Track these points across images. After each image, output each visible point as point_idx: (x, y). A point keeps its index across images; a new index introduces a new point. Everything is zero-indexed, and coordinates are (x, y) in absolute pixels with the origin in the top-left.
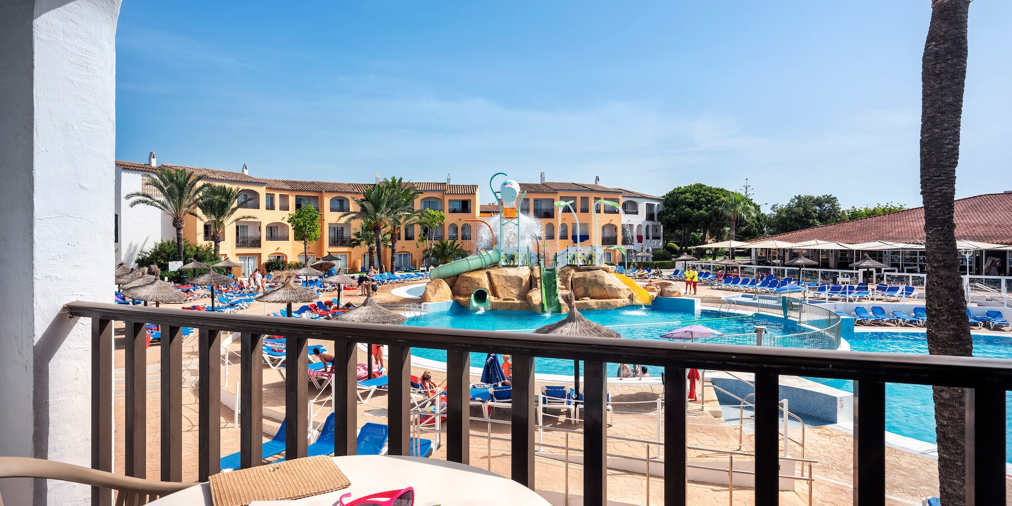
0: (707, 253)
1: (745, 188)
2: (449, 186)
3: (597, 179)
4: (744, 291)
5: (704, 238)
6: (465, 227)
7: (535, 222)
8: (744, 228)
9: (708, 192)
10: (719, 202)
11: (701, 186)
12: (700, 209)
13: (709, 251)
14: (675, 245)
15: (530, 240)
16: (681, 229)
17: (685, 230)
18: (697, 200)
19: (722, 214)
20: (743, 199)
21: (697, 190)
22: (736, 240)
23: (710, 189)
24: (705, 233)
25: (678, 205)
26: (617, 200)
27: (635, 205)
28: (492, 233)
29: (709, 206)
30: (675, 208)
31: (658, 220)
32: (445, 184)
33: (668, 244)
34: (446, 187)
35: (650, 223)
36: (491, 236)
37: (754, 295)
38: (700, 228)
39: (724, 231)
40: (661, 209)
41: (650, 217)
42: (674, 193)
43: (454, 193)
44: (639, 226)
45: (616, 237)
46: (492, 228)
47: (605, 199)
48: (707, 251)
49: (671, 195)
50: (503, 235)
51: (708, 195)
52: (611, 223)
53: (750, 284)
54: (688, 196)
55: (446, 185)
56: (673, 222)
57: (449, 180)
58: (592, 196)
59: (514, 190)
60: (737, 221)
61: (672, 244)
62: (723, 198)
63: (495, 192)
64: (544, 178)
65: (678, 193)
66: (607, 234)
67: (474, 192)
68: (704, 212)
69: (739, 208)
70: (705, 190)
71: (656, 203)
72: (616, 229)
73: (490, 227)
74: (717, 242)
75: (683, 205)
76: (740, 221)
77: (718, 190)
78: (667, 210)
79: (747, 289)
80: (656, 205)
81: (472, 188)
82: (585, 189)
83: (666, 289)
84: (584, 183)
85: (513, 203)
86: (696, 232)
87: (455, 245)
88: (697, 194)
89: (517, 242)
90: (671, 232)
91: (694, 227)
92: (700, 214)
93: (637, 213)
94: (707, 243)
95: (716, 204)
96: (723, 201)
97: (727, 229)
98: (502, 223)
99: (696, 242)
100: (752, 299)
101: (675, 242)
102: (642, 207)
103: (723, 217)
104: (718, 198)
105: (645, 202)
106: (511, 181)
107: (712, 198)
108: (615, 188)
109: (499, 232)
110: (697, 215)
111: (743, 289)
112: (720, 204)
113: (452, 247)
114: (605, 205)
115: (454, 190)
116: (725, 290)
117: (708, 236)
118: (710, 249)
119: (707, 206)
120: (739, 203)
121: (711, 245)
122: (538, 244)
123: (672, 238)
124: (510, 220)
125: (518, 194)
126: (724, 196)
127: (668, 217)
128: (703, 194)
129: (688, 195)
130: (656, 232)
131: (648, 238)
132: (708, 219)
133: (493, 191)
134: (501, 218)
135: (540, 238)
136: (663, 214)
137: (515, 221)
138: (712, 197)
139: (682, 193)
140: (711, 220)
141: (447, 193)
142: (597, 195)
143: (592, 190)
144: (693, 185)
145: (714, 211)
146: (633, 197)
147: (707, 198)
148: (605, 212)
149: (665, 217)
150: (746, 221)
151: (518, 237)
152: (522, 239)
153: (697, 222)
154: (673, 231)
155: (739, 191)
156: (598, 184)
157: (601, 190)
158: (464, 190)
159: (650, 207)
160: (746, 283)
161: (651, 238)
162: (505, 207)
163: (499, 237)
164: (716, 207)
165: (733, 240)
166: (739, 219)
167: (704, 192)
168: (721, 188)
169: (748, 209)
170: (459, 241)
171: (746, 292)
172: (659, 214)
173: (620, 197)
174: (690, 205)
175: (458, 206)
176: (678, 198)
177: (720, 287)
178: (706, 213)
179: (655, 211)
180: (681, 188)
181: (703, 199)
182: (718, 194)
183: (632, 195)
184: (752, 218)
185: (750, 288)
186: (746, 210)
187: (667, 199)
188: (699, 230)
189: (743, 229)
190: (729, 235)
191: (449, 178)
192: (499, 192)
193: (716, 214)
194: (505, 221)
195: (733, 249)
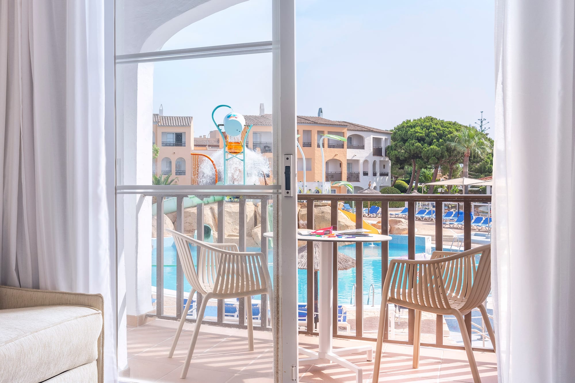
0: (439, 191)
1: (480, 122)
2: (161, 118)
3: (321, 111)
4: (478, 230)
5: (435, 175)
6: (181, 161)
7: (262, 157)
8: (478, 164)
9: (439, 126)
10: (451, 137)
11: (432, 119)
12: (430, 144)
13: (441, 189)
14: (404, 182)
15: (257, 178)
16: (410, 165)
17: (415, 165)
18: (428, 135)
19: (455, 150)
20: (477, 134)
21: (428, 124)
22: (469, 177)
23: (442, 123)
24: (436, 168)
25: (407, 140)
26: (342, 134)
27: (361, 139)
28: (215, 168)
29: (441, 140)
30: (404, 143)
31: (386, 156)
32: (157, 115)
33: (397, 181)
34: (159, 118)
35: (378, 159)
36: (214, 172)
37: (487, 233)
38: (430, 164)
39: (457, 168)
40: (389, 144)
41: (377, 152)
42: (403, 127)
43: (167, 125)
44: (366, 162)
45: (341, 173)
46: (215, 163)
47: (329, 133)
48: (439, 189)
49: (399, 129)
50: (227, 171)
51: (439, 129)
52: (335, 158)
53: (482, 223)
54: (419, 131)
55: (159, 117)
56: (402, 158)
57: (161, 111)
58: (314, 130)
59: (238, 123)
60: (470, 157)
61: (401, 181)
62: (456, 133)
63: (218, 124)
64: (264, 109)
65: (407, 126)
66: (331, 170)
67: (188, 124)
68: (435, 147)
69: (473, 143)
70: (436, 124)
71: (383, 137)
72: (341, 165)
73: (212, 162)
74: (450, 179)
75: (412, 140)
76: (474, 157)
77: (450, 124)
78: (396, 145)
79: (480, 228)
80: (384, 139)
81: (186, 120)
82: (307, 121)
83: (395, 226)
84: (306, 115)
85: (238, 136)
86: (426, 168)
87: (169, 180)
88: (428, 128)
89: (243, 179)
90: (400, 169)
91: (425, 163)
92: (432, 149)
93: (363, 147)
94: (439, 180)
95: (448, 140)
96: (456, 136)
97: (461, 166)
98: (226, 158)
99: (426, 179)
100: (485, 238)
101: (403, 179)
102: (369, 141)
103: (456, 152)
104: (451, 133)
105: (372, 136)
106: (235, 114)
107: (444, 133)
108: (340, 120)
109: (223, 167)
110: (428, 150)
111: (476, 228)
112: (452, 140)
113: (166, 182)
114: (329, 139)
115: (167, 122)
116: (457, 228)
117: (439, 173)
118: (442, 186)
119: (438, 141)
120: (473, 138)
121: (444, 182)
122: (266, 182)
123: (401, 175)
124: (235, 155)
125: (243, 127)
126: (457, 130)
127: (396, 152)
128: (434, 128)
129: (418, 129)
130: (384, 168)
131: (375, 174)
132: (440, 155)
133: (216, 124)
134: (225, 152)
135: (268, 176)
136: (392, 149)
137: (240, 156)
138: (444, 131)
139: (411, 127)
140: (442, 156)
141: (160, 125)
142: (321, 129)
143: (315, 123)
144: (423, 118)
145: (446, 146)
146: (359, 131)
147: (438, 132)
148: (329, 146)
149: (394, 153)
150: (480, 158)
151: (244, 174)
152: (248, 176)
153: (428, 158)
154: (403, 168)
155: (473, 125)
156: (321, 117)
157: (324, 123)
158: (178, 122)
159: (377, 141)
160: (479, 222)
161: (378, 174)
162: (229, 141)
163: (222, 173)
164: (448, 142)
165: (466, 177)
166: (473, 155)
167: (435, 126)
168: (453, 121)
169: (482, 144)
170: (173, 176)
171: (479, 230)
172: (387, 149)
173: (345, 130)
174: (421, 140)
175: (172, 139)
176: (407, 132)
177: (452, 226)
178: (438, 149)
179: (383, 146)
180: (410, 121)
181: (435, 134)
182: (450, 128)
183: (358, 128)
184: (487, 155)
185: (483, 226)
186: (480, 145)
187: (395, 133)
188: (429, 166)
189: (477, 166)
190: (462, 171)
191: (161, 108)
192: (223, 125)
193: (449, 150)
194: (230, 156)
195: (466, 187)
